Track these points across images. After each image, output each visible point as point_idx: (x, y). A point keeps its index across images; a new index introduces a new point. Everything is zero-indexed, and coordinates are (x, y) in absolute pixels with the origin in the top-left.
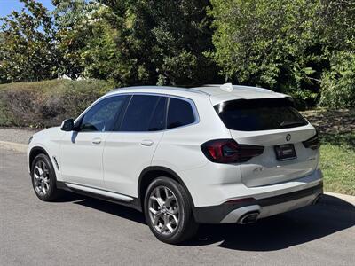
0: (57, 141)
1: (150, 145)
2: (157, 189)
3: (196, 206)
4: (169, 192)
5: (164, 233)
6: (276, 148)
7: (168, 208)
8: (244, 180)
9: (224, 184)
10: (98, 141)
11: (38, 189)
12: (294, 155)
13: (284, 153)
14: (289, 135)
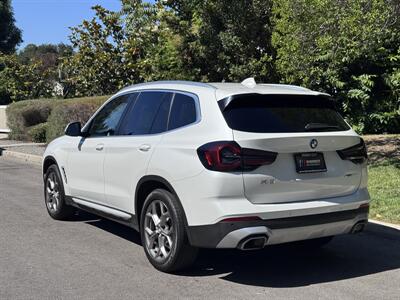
0: (65, 149)
1: (147, 150)
2: (153, 204)
3: (190, 224)
4: (164, 208)
5: (159, 258)
6: (297, 156)
7: (164, 228)
8: (247, 193)
9: (220, 197)
10: (100, 147)
11: (50, 205)
12: (322, 167)
13: (309, 164)
14: (314, 140)
